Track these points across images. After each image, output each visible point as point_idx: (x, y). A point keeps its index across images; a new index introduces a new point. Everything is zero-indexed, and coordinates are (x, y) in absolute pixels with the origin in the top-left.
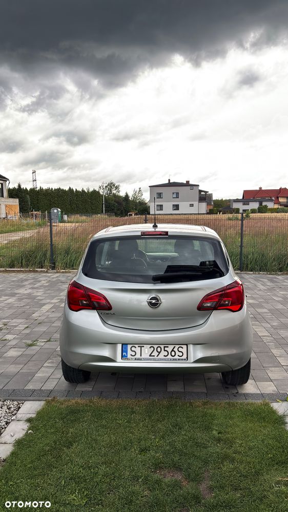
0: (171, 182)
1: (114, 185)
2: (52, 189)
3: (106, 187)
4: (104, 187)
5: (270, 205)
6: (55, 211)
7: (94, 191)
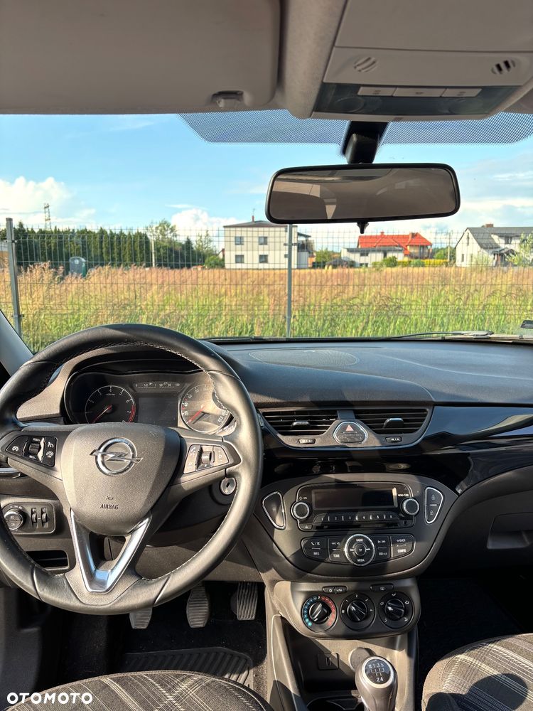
0: (255, 220)
1: (168, 226)
2: (73, 230)
3: (157, 228)
4: (154, 228)
5: (400, 257)
6: (77, 262)
7: (139, 234)
